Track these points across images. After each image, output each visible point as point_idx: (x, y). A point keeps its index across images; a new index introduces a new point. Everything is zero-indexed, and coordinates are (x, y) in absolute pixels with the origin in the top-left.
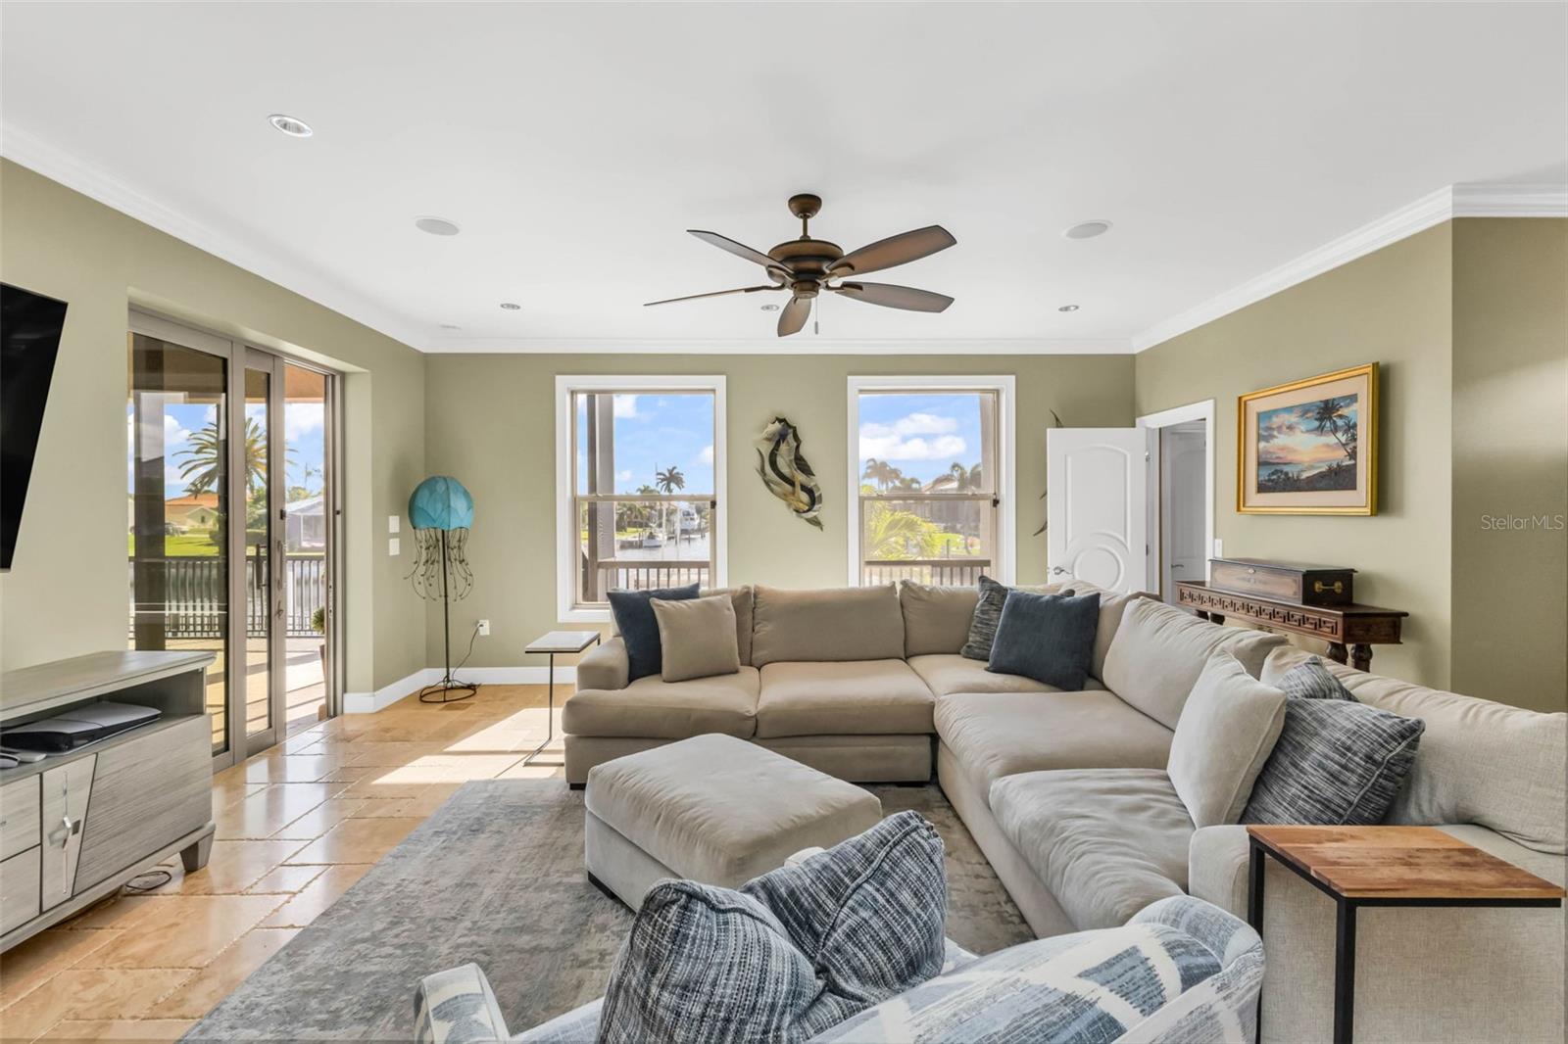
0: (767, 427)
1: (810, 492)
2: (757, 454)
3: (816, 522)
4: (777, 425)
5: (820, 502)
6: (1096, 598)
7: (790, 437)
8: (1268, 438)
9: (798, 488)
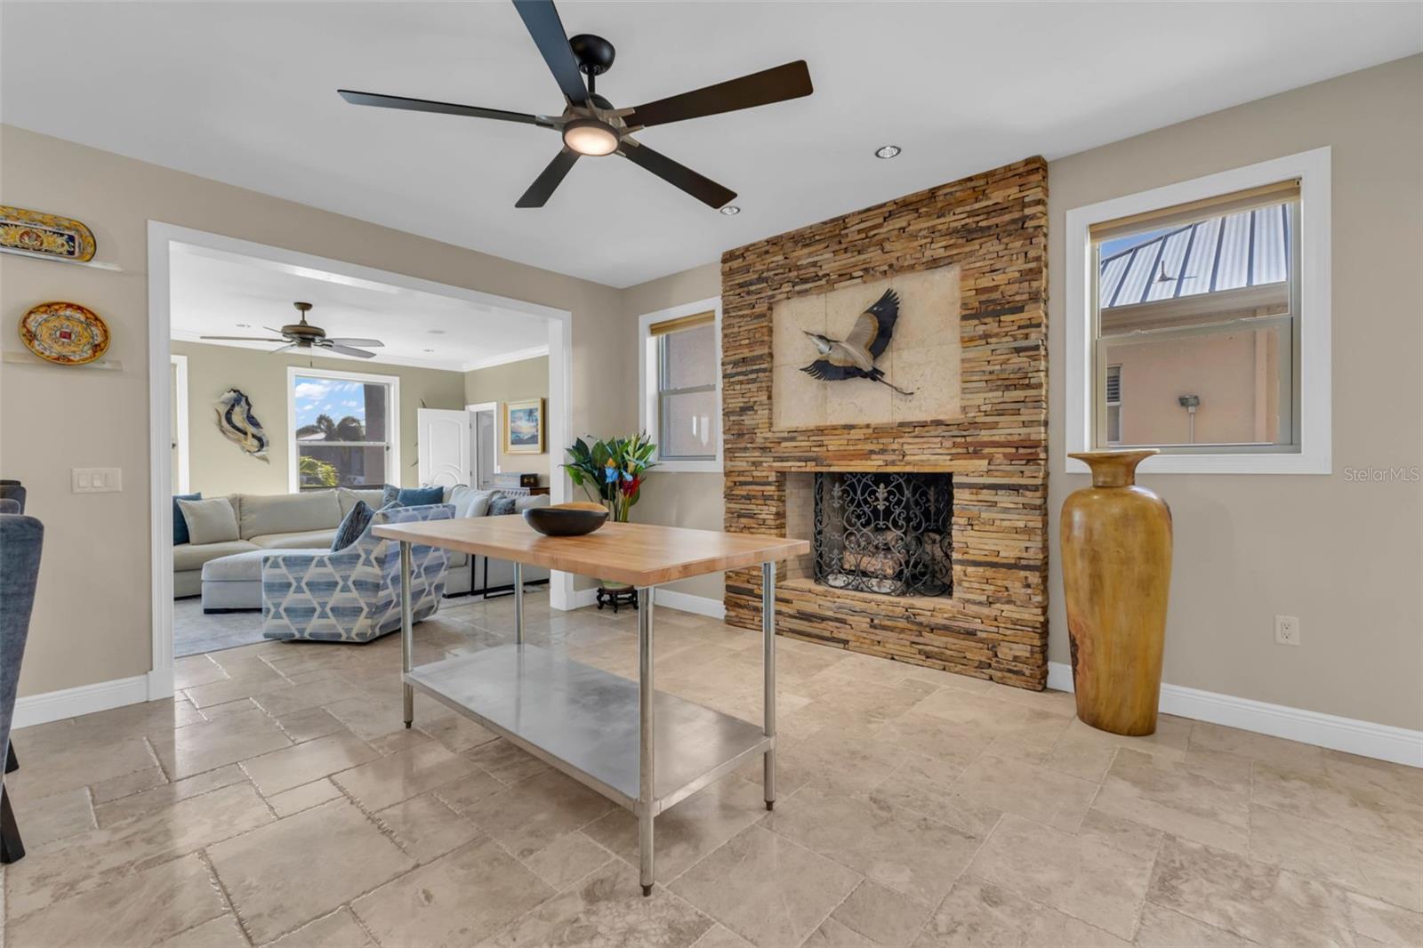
0: (223, 394)
1: (259, 439)
2: (216, 413)
3: (264, 459)
4: (232, 394)
5: (268, 445)
6: (442, 488)
7: (243, 403)
8: (514, 422)
9: (250, 436)
